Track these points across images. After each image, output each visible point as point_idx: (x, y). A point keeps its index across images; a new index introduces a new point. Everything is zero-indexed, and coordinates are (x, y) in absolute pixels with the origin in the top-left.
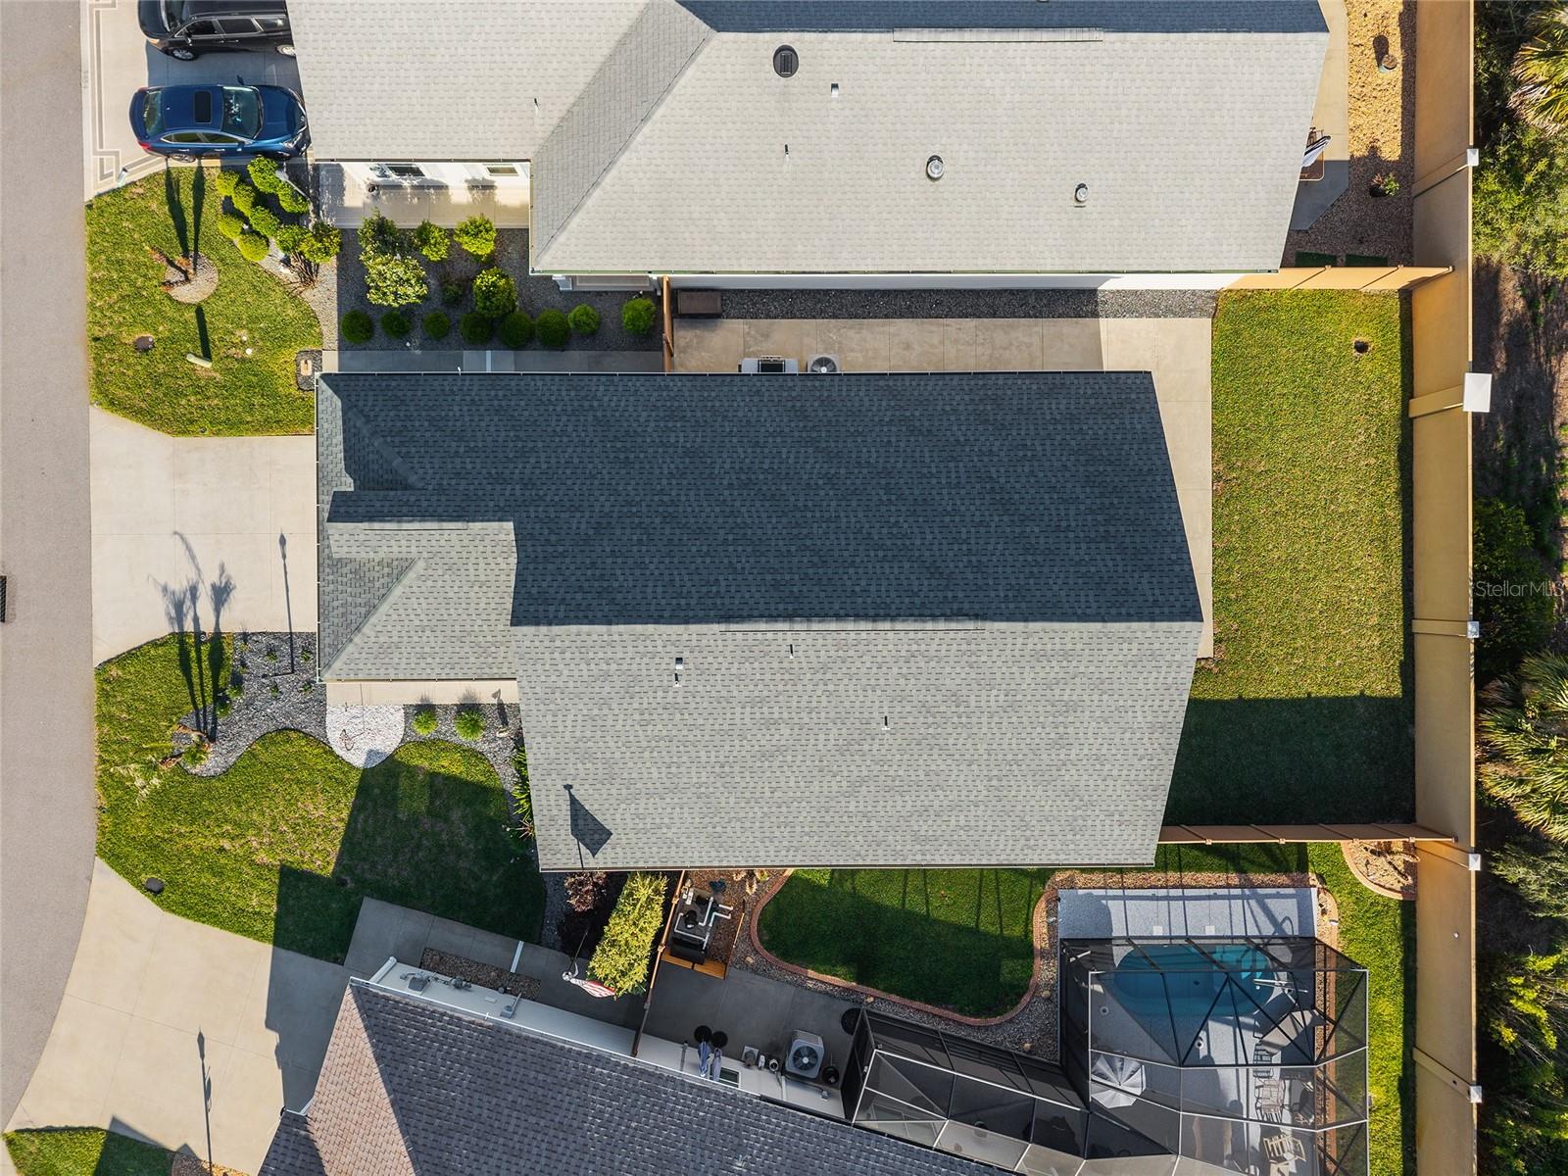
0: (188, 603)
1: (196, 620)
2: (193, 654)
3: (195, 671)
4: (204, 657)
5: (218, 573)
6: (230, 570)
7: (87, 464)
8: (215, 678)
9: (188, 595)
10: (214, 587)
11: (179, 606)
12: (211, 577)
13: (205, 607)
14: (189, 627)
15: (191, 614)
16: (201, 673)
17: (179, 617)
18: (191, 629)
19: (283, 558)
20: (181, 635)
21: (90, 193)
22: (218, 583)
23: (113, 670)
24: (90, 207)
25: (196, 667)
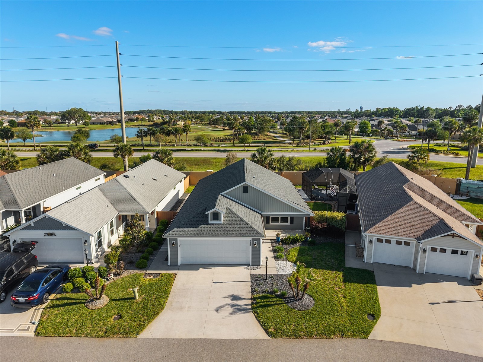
0: (239, 307)
1: (246, 305)
2: (261, 304)
4: (262, 301)
5: (227, 298)
6: (226, 295)
8: (271, 297)
9: (234, 307)
10: (232, 300)
11: (240, 310)
12: (229, 301)
13: (241, 302)
14: (250, 307)
16: (270, 302)
18: (251, 306)
19: (222, 282)
20: (252, 309)
21: (32, 334)
22: (231, 299)
23: (271, 330)
24: (38, 334)
25: (266, 303)
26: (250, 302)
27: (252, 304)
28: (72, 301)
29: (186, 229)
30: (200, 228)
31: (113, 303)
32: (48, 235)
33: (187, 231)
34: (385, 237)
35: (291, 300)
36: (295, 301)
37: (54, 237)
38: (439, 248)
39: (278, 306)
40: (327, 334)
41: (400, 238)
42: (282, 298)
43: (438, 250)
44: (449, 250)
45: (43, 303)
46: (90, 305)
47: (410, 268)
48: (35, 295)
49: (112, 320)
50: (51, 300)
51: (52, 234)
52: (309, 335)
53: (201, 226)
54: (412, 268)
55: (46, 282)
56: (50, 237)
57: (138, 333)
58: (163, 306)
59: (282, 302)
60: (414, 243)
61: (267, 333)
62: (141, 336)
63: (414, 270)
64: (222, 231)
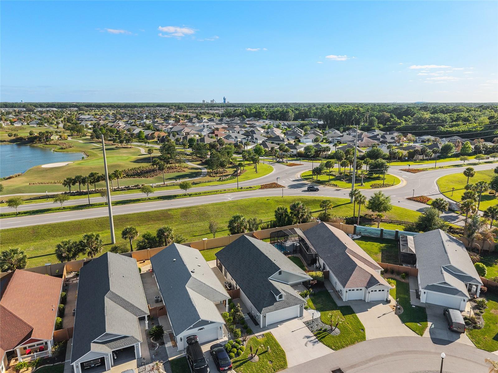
0: (313, 341)
6: (303, 337)
11: (315, 342)
12: (307, 339)
13: (312, 339)
15: (315, 340)
16: (323, 335)
17: (317, 342)
19: (295, 331)
20: (319, 340)
25: (322, 336)
26: (315, 337)
27: (317, 338)
28: (242, 362)
30: (275, 305)
31: (261, 356)
32: (200, 329)
33: (270, 308)
34: (351, 289)
35: (330, 331)
37: (203, 330)
38: (374, 290)
39: (327, 336)
40: (352, 343)
41: (357, 289)
42: (326, 332)
43: (374, 291)
44: (378, 290)
46: (253, 361)
47: (362, 300)
51: (202, 329)
52: (347, 345)
54: (363, 300)
56: (201, 330)
59: (328, 334)
60: (364, 289)
61: (332, 349)
62: (289, 366)
63: (364, 301)
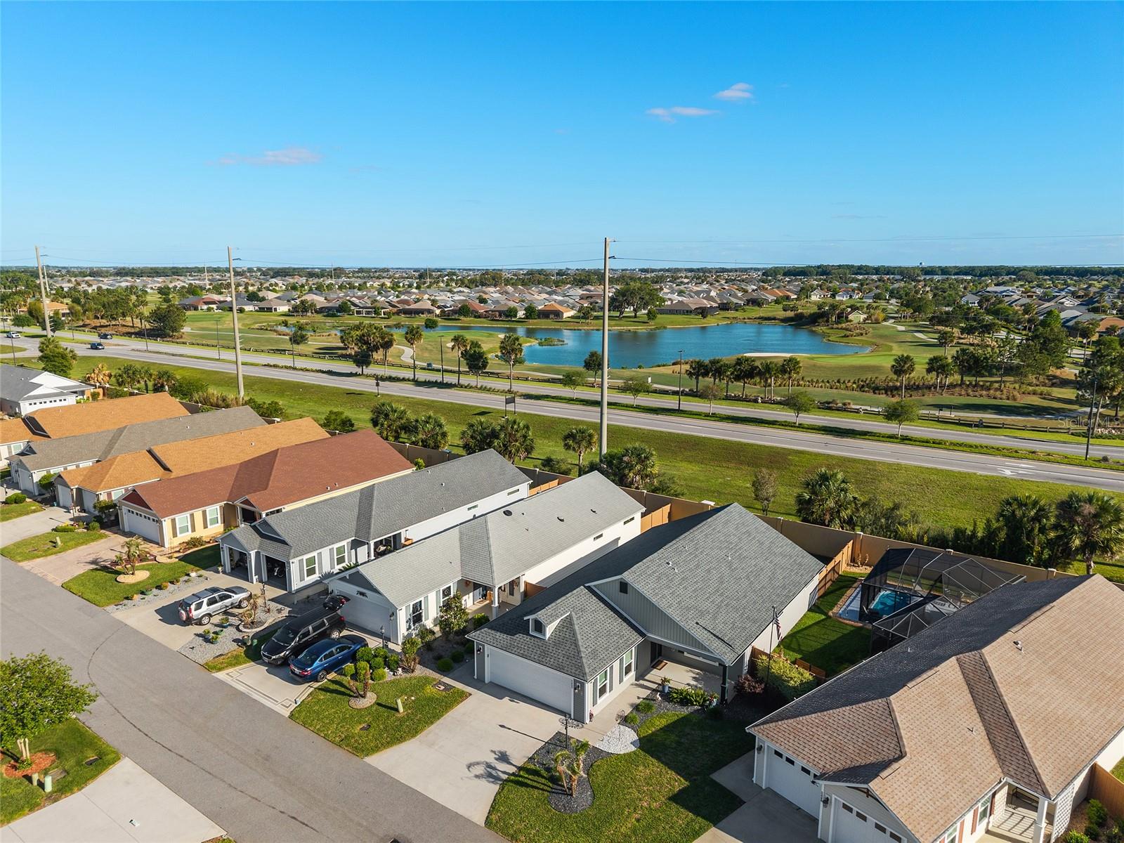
0: (494, 772)
1: (504, 773)
2: (520, 779)
3: (529, 782)
4: (526, 776)
5: (493, 754)
6: (496, 749)
7: (385, 774)
8: (543, 777)
9: (488, 769)
10: (496, 759)
11: (490, 775)
12: (491, 759)
13: (502, 767)
14: (505, 777)
15: (500, 773)
16: (533, 781)
17: (497, 778)
18: (507, 776)
19: (510, 729)
20: (506, 780)
21: (287, 714)
22: (497, 756)
23: (494, 817)
24: (291, 716)
26: (513, 770)
27: (513, 774)
28: (343, 689)
29: (498, 634)
30: (515, 638)
31: (376, 708)
32: (360, 593)
33: (497, 637)
35: (561, 790)
36: (564, 794)
37: (364, 598)
38: (854, 809)
39: (536, 790)
42: (553, 784)
43: (854, 812)
44: (870, 820)
45: (317, 681)
46: (352, 701)
48: (309, 669)
49: (358, 729)
50: (328, 680)
51: (363, 594)
53: (517, 636)
55: (326, 657)
56: (361, 597)
57: (367, 755)
58: (417, 732)
59: (547, 788)
61: (488, 817)
62: (368, 760)
64: (539, 652)
